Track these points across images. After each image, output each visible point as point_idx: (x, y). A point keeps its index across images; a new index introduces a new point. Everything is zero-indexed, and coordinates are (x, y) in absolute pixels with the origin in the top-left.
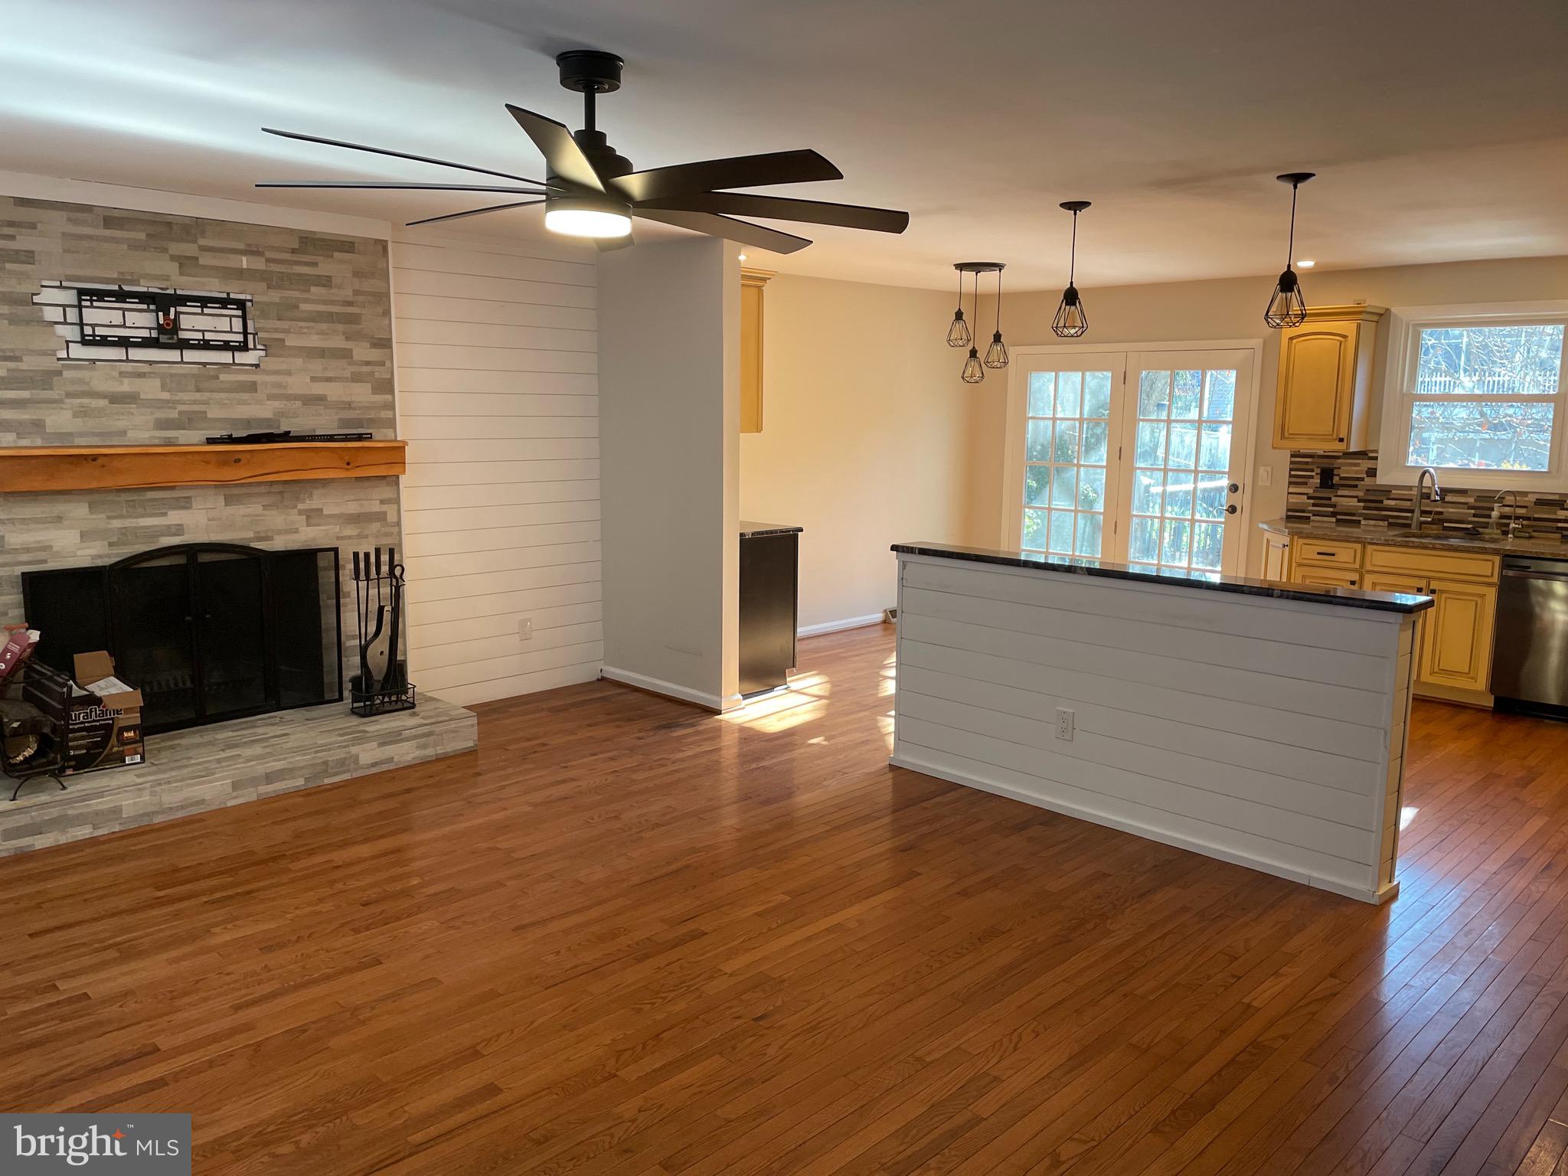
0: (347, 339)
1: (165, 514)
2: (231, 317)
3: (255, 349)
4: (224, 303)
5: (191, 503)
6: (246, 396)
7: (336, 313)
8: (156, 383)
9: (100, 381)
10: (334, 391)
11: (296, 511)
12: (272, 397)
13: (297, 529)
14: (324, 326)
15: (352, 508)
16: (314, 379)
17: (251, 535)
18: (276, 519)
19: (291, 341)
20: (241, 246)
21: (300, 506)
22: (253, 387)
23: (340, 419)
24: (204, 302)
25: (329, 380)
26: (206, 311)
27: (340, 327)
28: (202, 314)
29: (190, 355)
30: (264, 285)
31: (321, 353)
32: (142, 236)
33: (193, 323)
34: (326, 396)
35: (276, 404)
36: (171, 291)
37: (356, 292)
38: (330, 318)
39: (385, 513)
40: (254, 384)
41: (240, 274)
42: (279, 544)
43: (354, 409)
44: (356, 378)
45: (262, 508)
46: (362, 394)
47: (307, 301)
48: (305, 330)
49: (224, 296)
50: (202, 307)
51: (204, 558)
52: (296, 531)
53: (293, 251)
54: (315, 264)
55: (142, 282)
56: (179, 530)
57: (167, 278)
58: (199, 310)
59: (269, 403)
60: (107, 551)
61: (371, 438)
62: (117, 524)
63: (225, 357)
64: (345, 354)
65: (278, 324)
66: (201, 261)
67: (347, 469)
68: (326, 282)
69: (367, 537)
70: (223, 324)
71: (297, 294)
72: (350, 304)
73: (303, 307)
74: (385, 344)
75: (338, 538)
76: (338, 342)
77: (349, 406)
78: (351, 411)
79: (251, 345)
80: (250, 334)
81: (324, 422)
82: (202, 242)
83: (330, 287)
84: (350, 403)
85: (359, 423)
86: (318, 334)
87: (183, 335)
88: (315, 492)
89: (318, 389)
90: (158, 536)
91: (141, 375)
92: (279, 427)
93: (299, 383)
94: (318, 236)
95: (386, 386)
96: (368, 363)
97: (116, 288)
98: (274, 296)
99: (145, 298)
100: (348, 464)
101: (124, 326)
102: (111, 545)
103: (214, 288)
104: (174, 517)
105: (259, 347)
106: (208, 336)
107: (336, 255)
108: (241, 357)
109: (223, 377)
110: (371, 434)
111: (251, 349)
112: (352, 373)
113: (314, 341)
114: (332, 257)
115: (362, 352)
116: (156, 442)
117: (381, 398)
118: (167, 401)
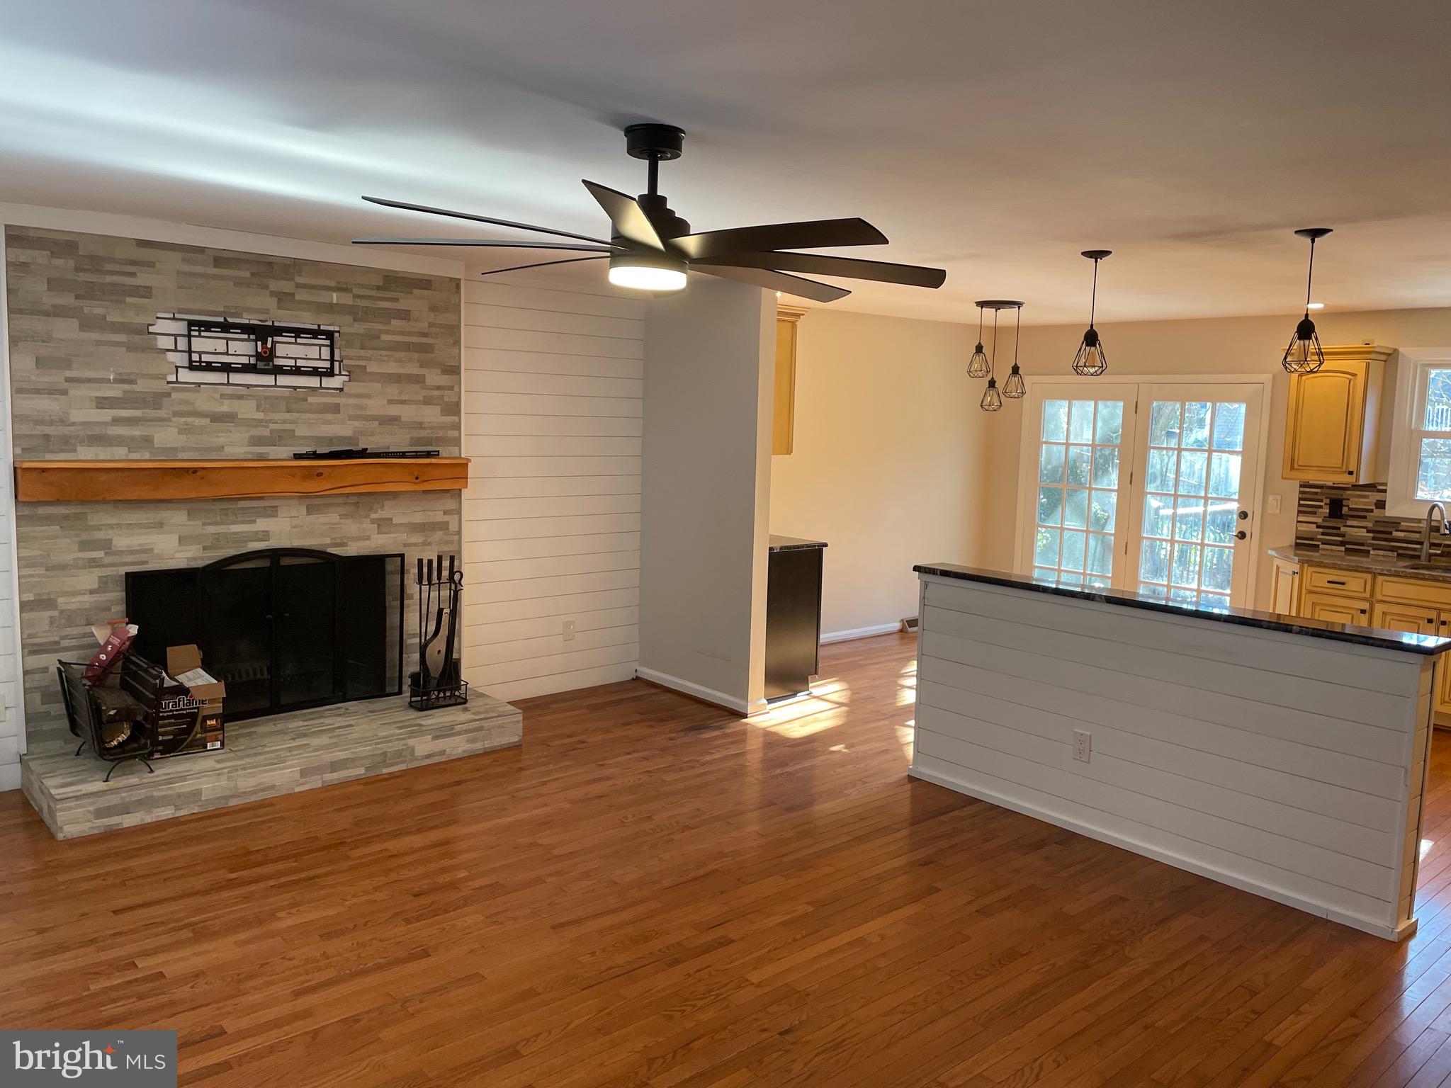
0: (421, 366)
1: (254, 522)
2: (320, 346)
3: (340, 374)
4: (315, 334)
5: (277, 511)
6: (329, 417)
7: (413, 343)
8: (252, 404)
9: (203, 402)
10: (407, 413)
11: (369, 520)
12: (351, 418)
13: (369, 536)
14: (402, 355)
15: (418, 518)
16: (390, 402)
17: (328, 541)
18: (351, 527)
19: (373, 368)
20: (333, 284)
21: (373, 516)
22: (336, 409)
23: (412, 438)
24: (298, 332)
25: (403, 402)
26: (299, 340)
27: (416, 356)
28: (296, 343)
29: (284, 380)
30: (350, 318)
31: (398, 379)
32: (247, 274)
33: (287, 351)
34: (400, 416)
35: (356, 424)
36: (270, 323)
37: (431, 325)
38: (407, 347)
39: (447, 523)
40: (338, 405)
41: (330, 308)
42: (352, 550)
43: (425, 429)
44: (428, 401)
45: (339, 517)
46: (432, 415)
47: (388, 332)
48: (386, 358)
49: (316, 327)
50: (296, 337)
51: (286, 561)
52: (368, 538)
53: (378, 288)
54: (396, 300)
55: (245, 315)
56: (265, 535)
57: (267, 311)
58: (293, 340)
59: (349, 422)
60: (200, 553)
61: (438, 455)
62: (211, 529)
63: (314, 382)
64: (419, 380)
65: (362, 353)
66: (297, 297)
67: (416, 483)
68: (405, 315)
69: (430, 544)
70: (313, 353)
71: (379, 326)
72: (425, 335)
73: (385, 337)
74: (455, 371)
75: (406, 545)
76: (413, 369)
77: (420, 426)
78: (422, 431)
79: (336, 371)
80: (337, 361)
81: (397, 440)
82: (299, 280)
83: (409, 320)
84: (420, 423)
85: (429, 441)
86: (395, 362)
87: (278, 362)
88: (386, 503)
89: (394, 410)
90: (246, 542)
91: (240, 397)
92: (358, 445)
93: (377, 406)
94: (400, 275)
95: (454, 409)
96: (438, 388)
97: (221, 320)
98: (359, 328)
99: (247, 329)
100: (417, 478)
101: (227, 353)
102: (204, 549)
103: (306, 320)
104: (262, 524)
105: (343, 373)
106: (300, 363)
107: (415, 291)
108: (328, 382)
109: (311, 400)
110: (438, 451)
111: (337, 375)
112: (424, 396)
113: (392, 368)
114: (412, 293)
115: (434, 377)
116: (250, 457)
117: (449, 419)
118: (261, 421)
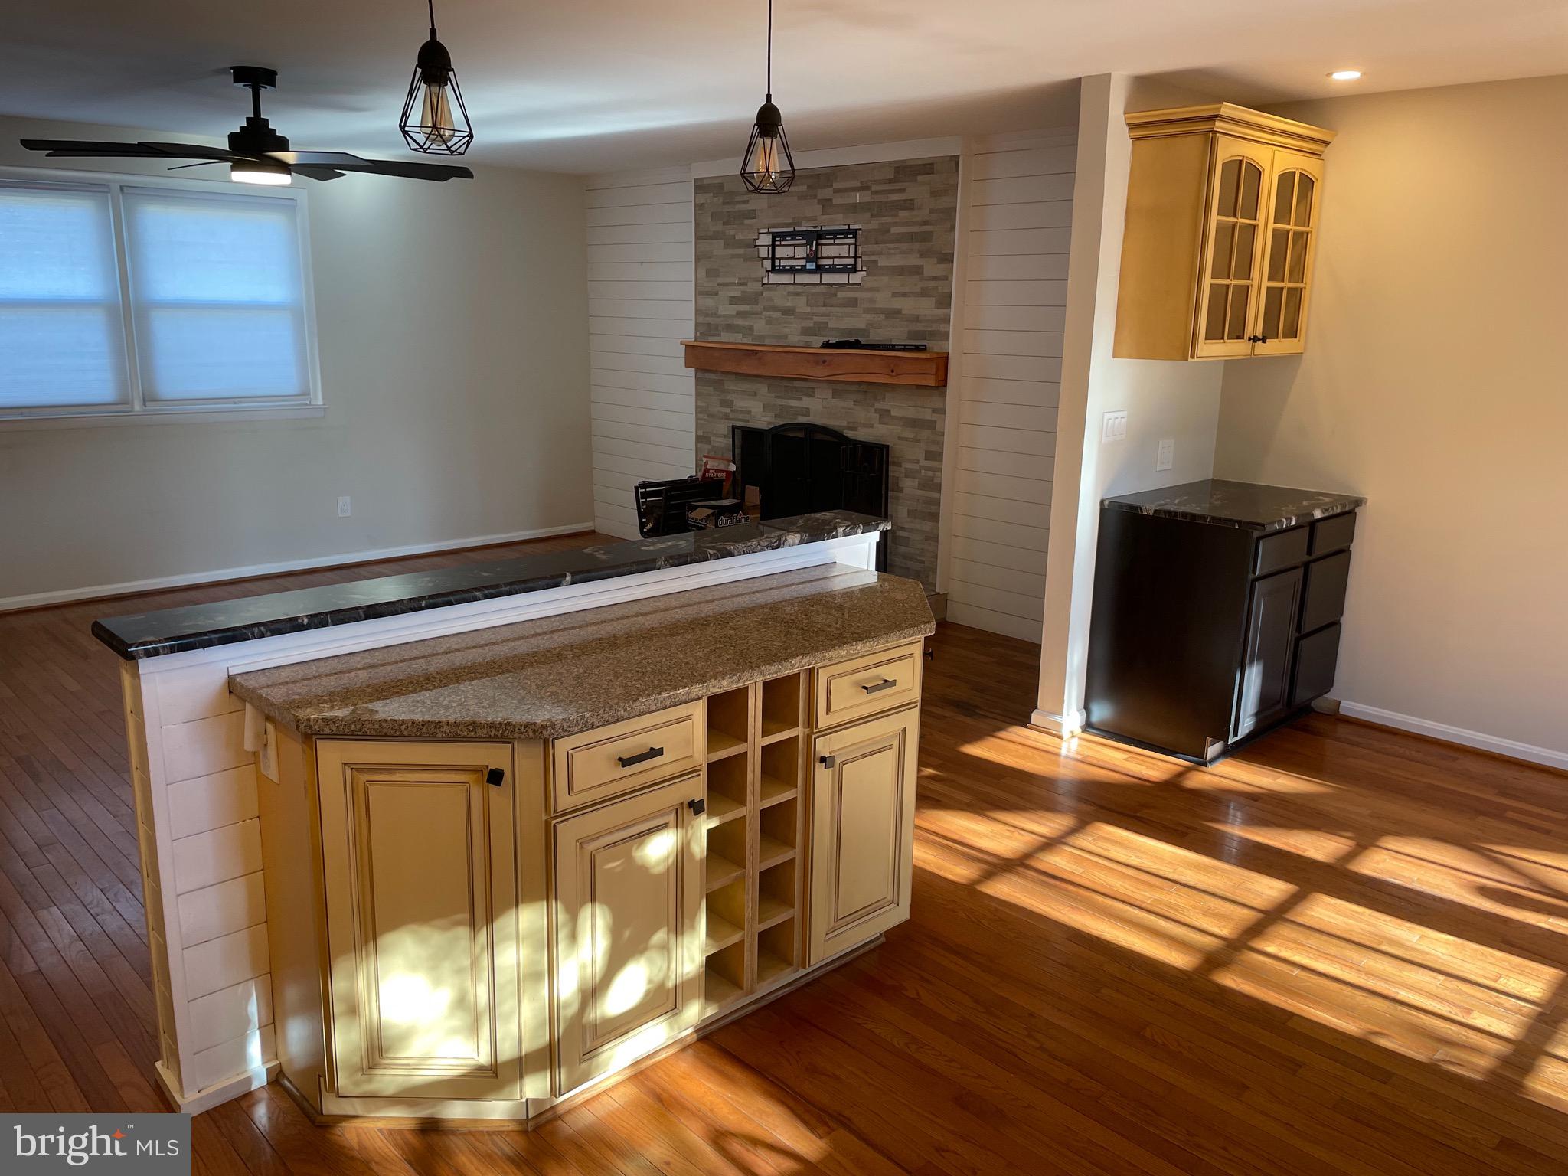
0: (921, 256)
1: (801, 399)
2: (849, 244)
3: (862, 270)
4: (846, 233)
5: (814, 393)
6: (849, 310)
7: (915, 233)
8: (803, 300)
9: (779, 299)
10: (907, 305)
11: (873, 410)
12: (867, 311)
13: (873, 424)
14: (904, 246)
15: (910, 413)
16: (894, 295)
17: (845, 424)
18: (862, 414)
19: (883, 262)
20: (858, 184)
21: (877, 406)
22: (854, 303)
24: (835, 234)
25: (904, 295)
26: (837, 241)
27: (917, 246)
28: (834, 244)
29: (828, 278)
30: (868, 215)
31: (901, 271)
32: (804, 188)
33: (833, 252)
34: (901, 309)
35: (868, 317)
36: (819, 229)
37: (932, 211)
38: (910, 238)
39: (935, 422)
40: (856, 299)
41: (854, 208)
42: (861, 435)
43: (920, 322)
44: (924, 293)
45: (853, 403)
46: (926, 307)
47: (896, 224)
48: (893, 251)
49: (847, 227)
50: (834, 238)
51: (820, 437)
52: (872, 426)
53: (890, 181)
54: (903, 190)
55: (803, 224)
56: (806, 412)
57: (814, 218)
58: (832, 241)
59: (864, 315)
60: (773, 420)
61: (926, 349)
62: (779, 402)
63: (842, 278)
64: (917, 270)
65: (876, 248)
66: (834, 202)
67: (892, 376)
68: (909, 205)
69: (919, 441)
70: (844, 251)
71: (889, 220)
72: (925, 223)
73: (894, 230)
74: (947, 258)
75: (900, 438)
76: (914, 260)
77: (916, 319)
78: (918, 324)
79: (859, 268)
81: (896, 333)
82: (836, 185)
83: (913, 209)
84: (918, 316)
85: (921, 335)
86: (901, 253)
87: (823, 262)
88: (887, 395)
89: (897, 303)
90: (798, 415)
91: (798, 294)
92: (868, 337)
93: (883, 299)
94: (908, 164)
95: (945, 301)
96: (934, 278)
97: (792, 230)
98: (874, 224)
99: (805, 235)
100: (893, 371)
101: (793, 258)
102: (776, 416)
103: (838, 223)
104: (806, 402)
105: (864, 269)
106: (837, 262)
107: (920, 178)
108: (856, 278)
109: (840, 295)
110: (925, 345)
111: (859, 271)
112: (922, 288)
113: (898, 261)
114: (916, 181)
115: (931, 268)
116: (802, 344)
117: (941, 311)
118: (808, 314)
